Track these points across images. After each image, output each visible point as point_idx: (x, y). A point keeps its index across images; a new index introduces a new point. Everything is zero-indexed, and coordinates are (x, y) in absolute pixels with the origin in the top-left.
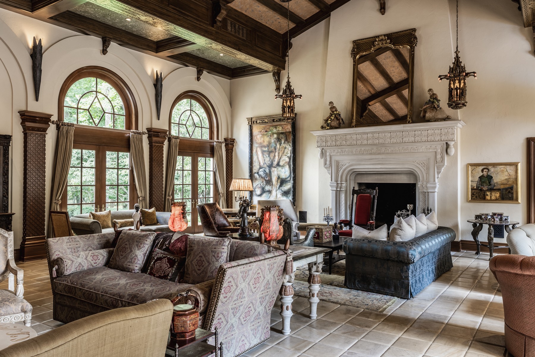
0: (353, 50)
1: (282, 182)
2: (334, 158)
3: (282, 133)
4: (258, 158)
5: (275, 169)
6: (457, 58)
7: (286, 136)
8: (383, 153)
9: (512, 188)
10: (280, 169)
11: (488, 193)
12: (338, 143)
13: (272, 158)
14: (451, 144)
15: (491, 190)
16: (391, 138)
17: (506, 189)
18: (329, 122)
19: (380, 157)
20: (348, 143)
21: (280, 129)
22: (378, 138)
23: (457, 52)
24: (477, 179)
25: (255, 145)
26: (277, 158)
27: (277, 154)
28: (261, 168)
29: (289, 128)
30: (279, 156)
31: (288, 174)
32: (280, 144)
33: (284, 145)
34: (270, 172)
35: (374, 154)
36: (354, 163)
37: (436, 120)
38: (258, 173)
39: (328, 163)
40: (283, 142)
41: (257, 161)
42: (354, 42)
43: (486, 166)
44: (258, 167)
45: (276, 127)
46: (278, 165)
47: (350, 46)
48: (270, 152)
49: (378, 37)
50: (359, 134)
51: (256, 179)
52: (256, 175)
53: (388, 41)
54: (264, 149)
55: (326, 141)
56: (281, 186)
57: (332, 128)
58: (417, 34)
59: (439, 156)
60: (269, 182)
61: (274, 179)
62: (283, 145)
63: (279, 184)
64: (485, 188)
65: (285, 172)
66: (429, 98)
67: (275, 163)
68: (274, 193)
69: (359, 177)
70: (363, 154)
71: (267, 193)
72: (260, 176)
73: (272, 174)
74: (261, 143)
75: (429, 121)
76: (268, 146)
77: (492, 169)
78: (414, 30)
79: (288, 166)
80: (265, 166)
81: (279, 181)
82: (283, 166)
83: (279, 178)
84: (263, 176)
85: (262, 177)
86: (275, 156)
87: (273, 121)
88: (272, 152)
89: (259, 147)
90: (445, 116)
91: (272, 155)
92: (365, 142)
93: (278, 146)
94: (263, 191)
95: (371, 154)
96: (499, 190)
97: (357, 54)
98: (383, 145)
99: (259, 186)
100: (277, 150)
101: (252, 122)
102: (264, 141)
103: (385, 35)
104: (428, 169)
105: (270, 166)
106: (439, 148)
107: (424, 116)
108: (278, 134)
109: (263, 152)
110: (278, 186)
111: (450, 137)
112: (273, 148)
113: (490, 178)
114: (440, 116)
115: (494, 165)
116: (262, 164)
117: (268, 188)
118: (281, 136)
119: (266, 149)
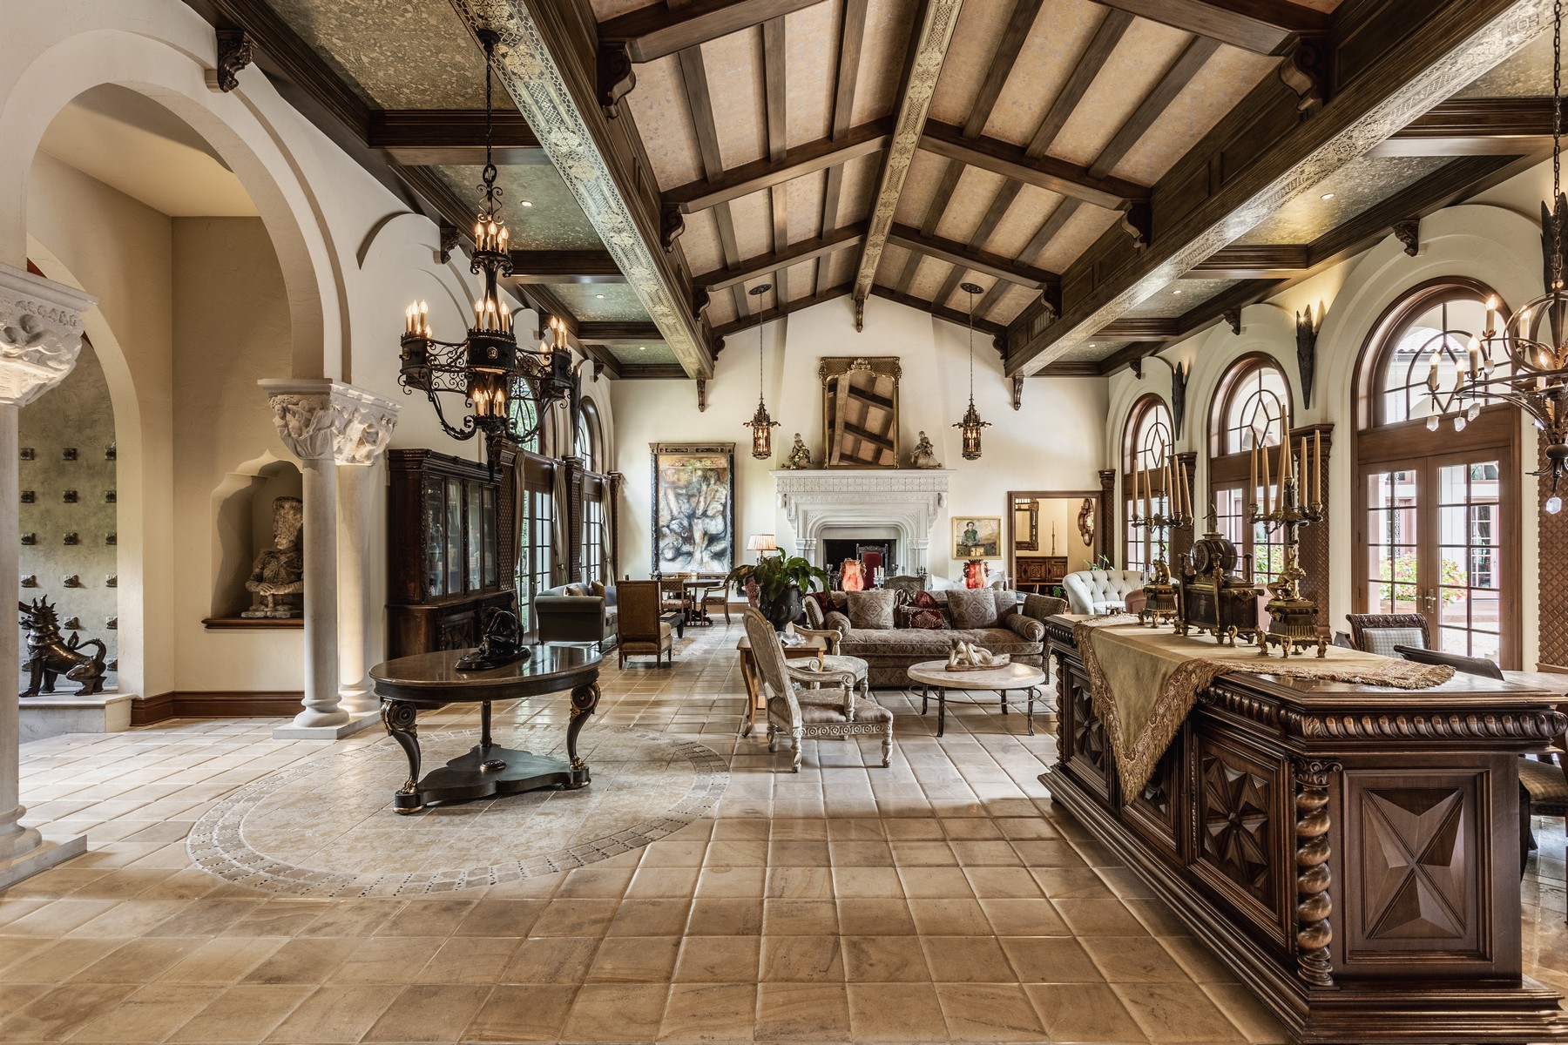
0: (822, 369)
1: (712, 539)
2: (801, 508)
3: (711, 470)
4: (668, 504)
5: (700, 521)
6: (972, 406)
7: (718, 474)
8: (867, 503)
9: (995, 543)
10: (707, 520)
11: (973, 549)
12: (808, 488)
13: (694, 505)
14: (944, 495)
15: (976, 545)
16: (877, 485)
17: (990, 544)
18: (797, 459)
19: (864, 507)
20: (822, 489)
21: (708, 463)
22: (862, 485)
23: (971, 399)
24: (963, 534)
25: (662, 486)
26: (702, 504)
27: (702, 499)
28: (673, 518)
29: (723, 462)
30: (705, 502)
31: (721, 527)
32: (708, 485)
33: (715, 487)
34: (690, 525)
35: (856, 503)
36: (828, 514)
37: (928, 468)
38: (668, 527)
39: (793, 513)
40: (712, 482)
41: (666, 508)
42: (823, 359)
43: (971, 521)
44: (669, 518)
45: (700, 460)
46: (704, 514)
47: (816, 364)
48: (689, 497)
49: (856, 358)
50: (837, 478)
51: (665, 536)
52: (665, 530)
53: (869, 367)
54: (680, 491)
55: (791, 485)
56: (708, 545)
57: (800, 468)
58: (901, 363)
59: (931, 509)
60: (689, 540)
61: (698, 535)
62: (712, 486)
63: (706, 542)
64: (970, 544)
65: (716, 526)
66: (919, 442)
67: (699, 512)
68: (697, 555)
69: (825, 532)
70: (841, 503)
71: (686, 556)
72: (671, 530)
73: (695, 527)
74: (673, 482)
75: (919, 468)
76: (686, 487)
77: (977, 523)
78: (898, 359)
79: (721, 517)
80: (682, 516)
81: (706, 538)
82: (713, 517)
83: (705, 533)
84: (678, 531)
85: (676, 533)
86: (698, 502)
87: (697, 450)
88: (693, 495)
89: (670, 487)
90: (936, 464)
91: (694, 500)
92: (845, 489)
93: (704, 487)
94: (678, 553)
95: (852, 504)
96: (983, 545)
97: (828, 375)
98: (867, 492)
99: (671, 545)
100: (703, 493)
101: (658, 450)
102: (678, 480)
103: (865, 358)
104: (918, 522)
105: (691, 516)
106: (932, 499)
107: (916, 462)
108: (705, 470)
109: (677, 496)
110: (704, 546)
111: (944, 487)
112: (695, 491)
113: (975, 532)
114: (931, 463)
115: (979, 520)
116: (675, 513)
117: (686, 548)
118: (709, 473)
119: (684, 491)
